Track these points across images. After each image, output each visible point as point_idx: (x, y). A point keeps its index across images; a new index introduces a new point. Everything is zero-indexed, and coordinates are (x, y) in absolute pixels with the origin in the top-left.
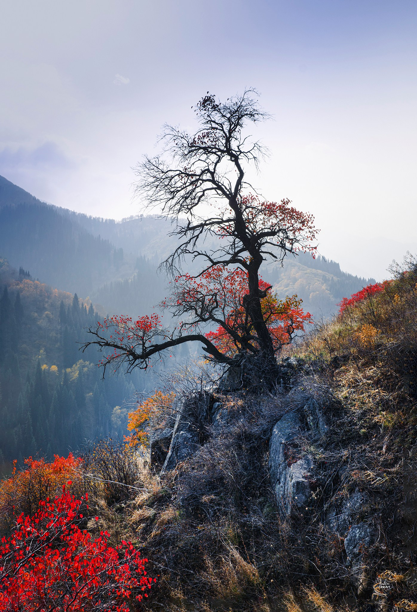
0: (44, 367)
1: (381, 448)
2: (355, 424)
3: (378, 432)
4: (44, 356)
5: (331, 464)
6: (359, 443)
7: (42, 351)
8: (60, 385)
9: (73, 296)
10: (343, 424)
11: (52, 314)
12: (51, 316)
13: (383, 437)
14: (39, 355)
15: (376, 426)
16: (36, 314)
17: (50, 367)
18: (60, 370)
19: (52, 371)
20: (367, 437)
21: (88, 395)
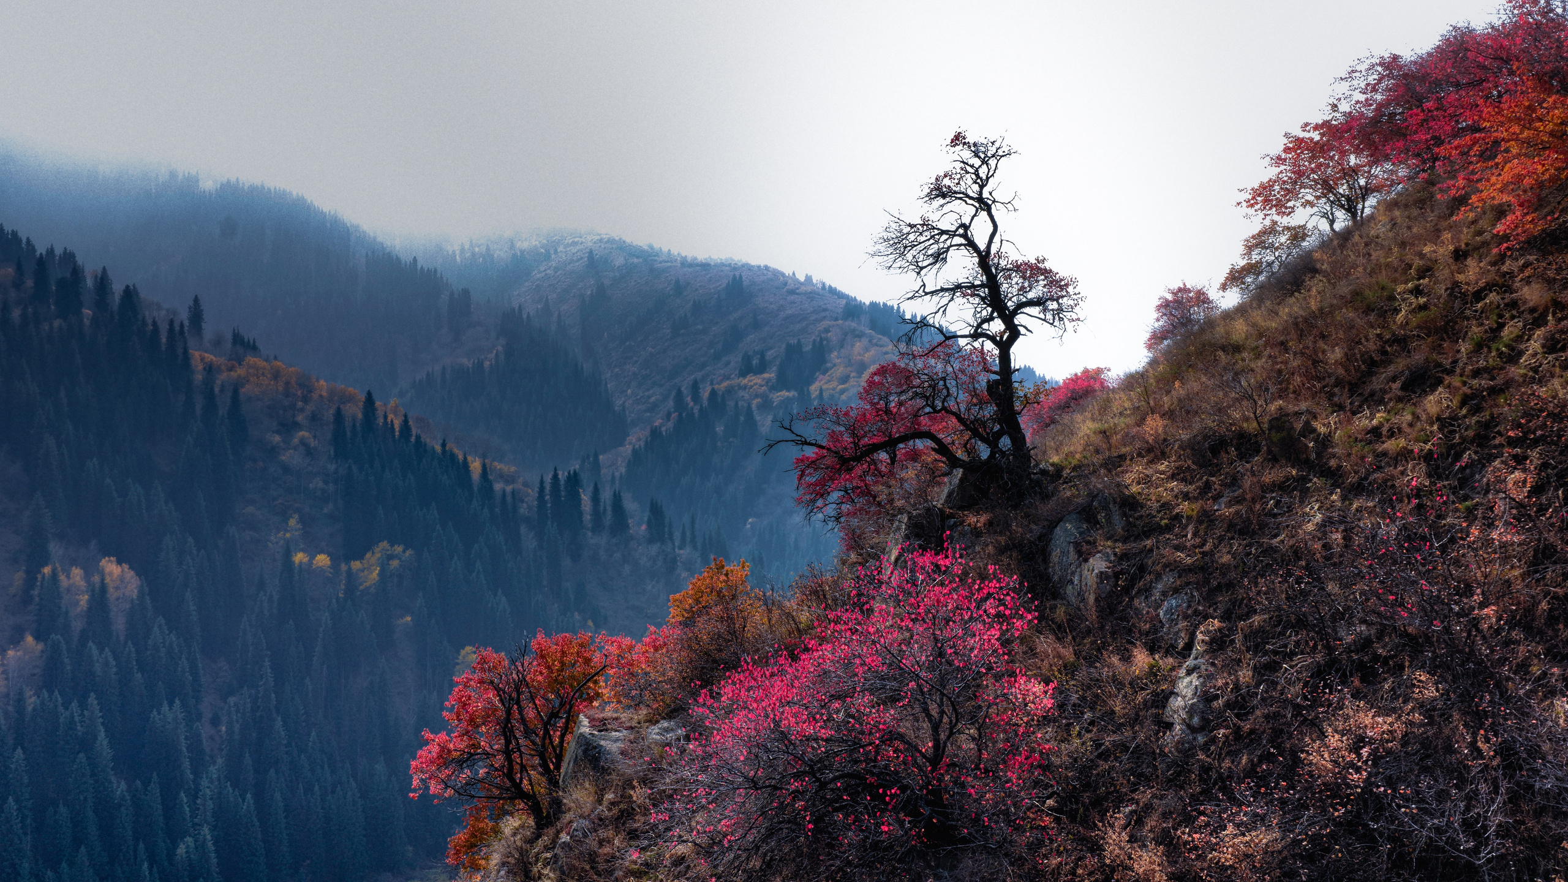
0: (299, 557)
1: (1186, 536)
2: (1155, 516)
3: (1180, 522)
4: (297, 533)
5: (1134, 554)
6: (1161, 533)
7: (292, 522)
8: (338, 599)
9: (362, 397)
10: (1141, 516)
11: (315, 437)
12: (313, 443)
13: (1186, 526)
14: (286, 531)
15: (1178, 517)
16: (277, 438)
17: (312, 557)
18: (335, 564)
19: (318, 567)
20: (1168, 529)
21: (400, 622)
